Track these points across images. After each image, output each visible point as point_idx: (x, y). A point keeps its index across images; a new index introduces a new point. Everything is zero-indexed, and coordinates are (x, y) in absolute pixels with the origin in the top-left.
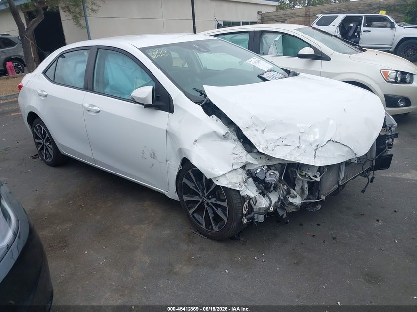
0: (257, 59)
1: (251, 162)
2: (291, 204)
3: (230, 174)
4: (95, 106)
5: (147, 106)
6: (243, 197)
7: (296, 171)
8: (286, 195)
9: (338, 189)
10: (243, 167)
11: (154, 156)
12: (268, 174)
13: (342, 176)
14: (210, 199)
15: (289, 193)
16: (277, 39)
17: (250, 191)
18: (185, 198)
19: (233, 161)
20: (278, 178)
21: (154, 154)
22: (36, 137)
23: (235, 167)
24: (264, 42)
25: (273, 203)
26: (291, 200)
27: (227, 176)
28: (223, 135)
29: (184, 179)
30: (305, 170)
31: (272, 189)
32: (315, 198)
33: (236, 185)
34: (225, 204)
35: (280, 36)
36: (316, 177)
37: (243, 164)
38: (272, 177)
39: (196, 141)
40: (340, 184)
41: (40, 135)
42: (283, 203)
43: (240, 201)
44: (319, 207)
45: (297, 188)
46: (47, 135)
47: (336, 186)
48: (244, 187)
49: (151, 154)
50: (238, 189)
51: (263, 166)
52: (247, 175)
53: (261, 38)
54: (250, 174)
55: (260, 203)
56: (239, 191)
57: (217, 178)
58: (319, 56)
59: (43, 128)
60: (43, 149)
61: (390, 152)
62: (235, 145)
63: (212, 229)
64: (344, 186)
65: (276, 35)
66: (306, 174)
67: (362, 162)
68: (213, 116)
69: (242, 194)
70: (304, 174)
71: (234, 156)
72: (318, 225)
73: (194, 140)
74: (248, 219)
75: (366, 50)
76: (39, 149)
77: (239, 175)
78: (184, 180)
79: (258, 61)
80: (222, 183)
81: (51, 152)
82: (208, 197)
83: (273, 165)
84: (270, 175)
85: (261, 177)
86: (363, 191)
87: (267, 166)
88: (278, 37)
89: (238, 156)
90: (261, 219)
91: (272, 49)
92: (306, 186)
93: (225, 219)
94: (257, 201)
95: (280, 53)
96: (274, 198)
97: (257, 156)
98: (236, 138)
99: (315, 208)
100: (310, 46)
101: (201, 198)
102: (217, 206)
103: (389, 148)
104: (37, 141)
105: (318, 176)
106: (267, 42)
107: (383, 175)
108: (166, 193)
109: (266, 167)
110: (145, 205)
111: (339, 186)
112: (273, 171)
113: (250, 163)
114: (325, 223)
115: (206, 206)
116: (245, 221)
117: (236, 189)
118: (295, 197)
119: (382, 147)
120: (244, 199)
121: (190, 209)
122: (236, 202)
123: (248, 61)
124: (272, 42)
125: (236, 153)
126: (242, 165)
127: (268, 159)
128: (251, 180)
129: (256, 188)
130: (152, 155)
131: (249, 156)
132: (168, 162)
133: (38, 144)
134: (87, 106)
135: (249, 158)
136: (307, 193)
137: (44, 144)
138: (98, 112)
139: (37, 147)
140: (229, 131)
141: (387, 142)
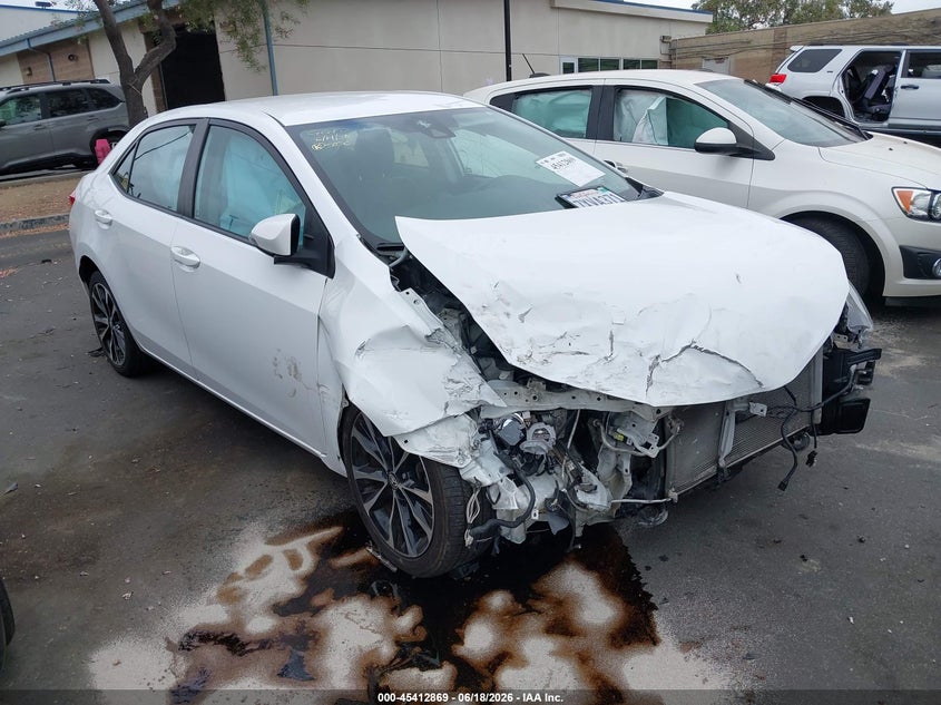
0: (568, 156)
1: (491, 403)
2: (584, 506)
3: (440, 428)
4: (192, 253)
5: (280, 259)
6: (468, 483)
7: (602, 428)
8: (575, 484)
9: (716, 476)
10: (474, 413)
11: (295, 371)
12: (530, 433)
13: (728, 445)
14: (402, 481)
15: (579, 480)
16: (653, 107)
17: (486, 470)
18: (358, 474)
19: (448, 398)
20: (551, 443)
21: (296, 368)
22: (96, 311)
23: (451, 412)
24: (625, 112)
25: (539, 501)
26: (582, 497)
27: (432, 431)
28: (427, 337)
29: (354, 429)
30: (624, 428)
31: (542, 468)
32: (652, 496)
33: (452, 454)
34: (428, 496)
35: (661, 98)
36: (647, 446)
37: (473, 406)
38: (540, 442)
39: (362, 348)
40: (722, 463)
41: (103, 309)
42: (564, 503)
43: (460, 494)
44: (665, 516)
45: (605, 468)
46: (114, 309)
47: (712, 470)
48: (468, 461)
49: (289, 368)
50: (455, 464)
51: (521, 413)
52: (480, 432)
53: (619, 104)
54: (488, 428)
55: (507, 499)
56: (457, 469)
57: (406, 436)
58: (746, 148)
59: (107, 292)
60: (108, 336)
61: (861, 391)
62: (455, 361)
63: (406, 552)
64: (736, 469)
65: (651, 96)
66: (626, 438)
67: (781, 415)
68: (410, 290)
69: (465, 477)
70: (620, 438)
71: (451, 385)
72: (664, 559)
73: (358, 346)
74: (475, 536)
75: (871, 136)
76: (102, 336)
77: (463, 430)
78: (355, 433)
79: (569, 161)
80: (418, 447)
81: (122, 344)
82: (399, 475)
83: (547, 412)
84: (535, 434)
85: (512, 440)
86: (783, 486)
87: (532, 412)
88: (657, 103)
89: (460, 385)
90: (517, 536)
91: (642, 130)
92: (627, 465)
93: (429, 533)
94: (502, 495)
95: (661, 138)
96: (544, 488)
97: (508, 388)
98: (458, 344)
99: (653, 519)
100: (729, 125)
101: (387, 477)
102: (415, 498)
103: (860, 383)
104: (98, 319)
105: (654, 444)
106: (631, 113)
107: (859, 446)
108: (322, 456)
109: (527, 415)
110: (288, 481)
111: (720, 470)
112: (542, 425)
113: (487, 405)
114: (680, 554)
115: (395, 496)
116: (469, 540)
117: (449, 463)
118: (592, 490)
119: (838, 381)
120: (471, 488)
121: (366, 498)
122: (449, 494)
123: (543, 160)
124: (643, 113)
125: (457, 379)
126: (469, 407)
127: (535, 398)
128: (489, 445)
129: (501, 465)
130: (293, 369)
131: (486, 387)
132: (322, 389)
133: (100, 326)
134: (175, 250)
135: (486, 393)
136: (628, 481)
137: (110, 329)
138: (196, 266)
139: (99, 333)
140: (442, 328)
141: (853, 368)
